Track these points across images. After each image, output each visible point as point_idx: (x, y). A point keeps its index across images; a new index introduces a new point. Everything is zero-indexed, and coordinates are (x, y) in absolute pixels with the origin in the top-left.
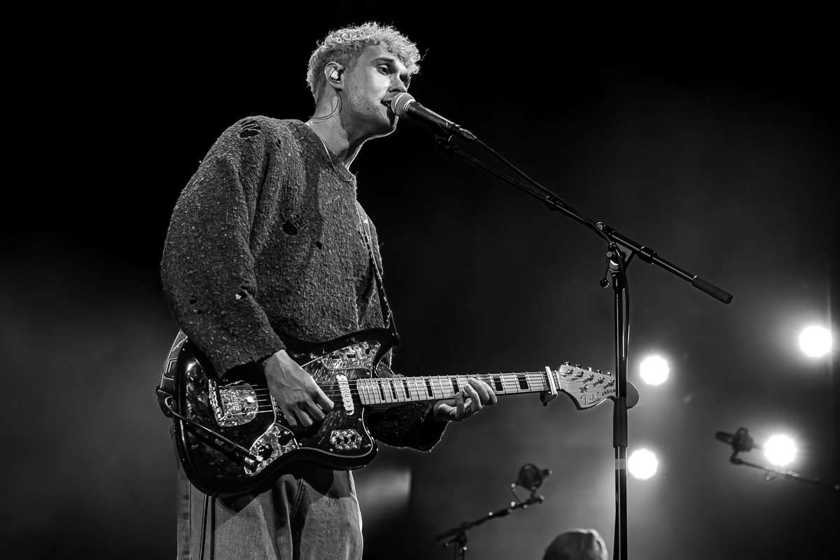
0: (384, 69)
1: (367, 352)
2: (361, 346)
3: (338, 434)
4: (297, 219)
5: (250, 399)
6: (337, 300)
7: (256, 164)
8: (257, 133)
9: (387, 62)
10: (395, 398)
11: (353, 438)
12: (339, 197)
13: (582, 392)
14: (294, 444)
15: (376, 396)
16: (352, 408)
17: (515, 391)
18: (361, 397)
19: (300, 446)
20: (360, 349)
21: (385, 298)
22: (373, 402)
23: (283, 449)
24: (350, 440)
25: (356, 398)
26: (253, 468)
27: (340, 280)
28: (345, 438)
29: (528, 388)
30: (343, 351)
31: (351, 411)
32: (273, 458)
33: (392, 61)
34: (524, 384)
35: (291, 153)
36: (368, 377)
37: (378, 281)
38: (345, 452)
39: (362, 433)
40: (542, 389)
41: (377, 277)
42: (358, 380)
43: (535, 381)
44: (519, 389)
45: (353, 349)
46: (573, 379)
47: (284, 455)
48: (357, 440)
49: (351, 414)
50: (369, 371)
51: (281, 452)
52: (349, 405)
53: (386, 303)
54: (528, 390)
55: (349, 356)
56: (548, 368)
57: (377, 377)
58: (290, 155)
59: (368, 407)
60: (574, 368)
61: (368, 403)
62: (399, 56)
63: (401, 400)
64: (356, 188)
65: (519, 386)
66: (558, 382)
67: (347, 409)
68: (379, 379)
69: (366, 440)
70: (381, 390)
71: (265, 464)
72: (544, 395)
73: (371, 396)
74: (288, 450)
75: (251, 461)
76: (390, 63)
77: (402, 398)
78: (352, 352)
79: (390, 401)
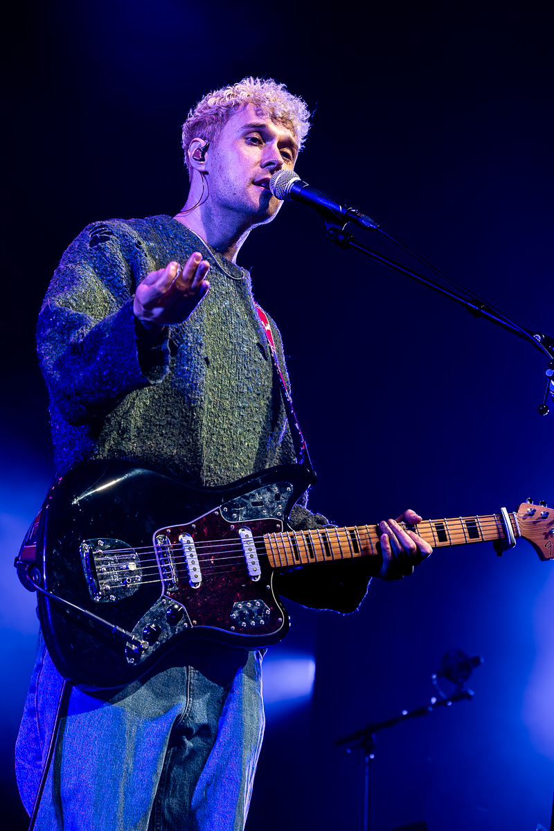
0: (254, 140)
1: (277, 497)
2: (269, 490)
3: (240, 606)
4: (177, 333)
5: (132, 566)
6: (222, 432)
7: (112, 274)
8: (108, 239)
9: (257, 129)
10: (312, 557)
11: (260, 611)
12: (227, 303)
13: (546, 538)
14: (188, 622)
15: (289, 556)
16: (259, 572)
17: (463, 541)
18: (270, 558)
19: (193, 624)
20: (268, 494)
21: (297, 425)
22: (284, 564)
23: (173, 630)
24: (256, 614)
25: (263, 560)
26: (136, 654)
27: (228, 407)
28: (250, 611)
30: (247, 498)
31: (257, 576)
32: (161, 642)
33: (263, 126)
34: (473, 532)
35: (159, 255)
36: (278, 530)
37: (287, 403)
38: (249, 629)
39: (272, 604)
41: (285, 398)
42: (265, 536)
43: (487, 527)
44: (468, 539)
45: (259, 494)
46: (535, 523)
47: (175, 635)
48: (265, 614)
49: (257, 580)
50: (280, 523)
51: (170, 633)
52: (255, 569)
53: (298, 431)
54: (479, 539)
55: (254, 504)
56: (504, 510)
57: (290, 530)
58: (157, 257)
59: (277, 570)
60: (536, 507)
61: (278, 565)
62: (274, 118)
63: (320, 559)
64: (251, 288)
65: (467, 535)
66: (516, 527)
67: (252, 574)
68: (292, 533)
69: (275, 613)
70: (295, 547)
71: (151, 649)
72: (501, 543)
73: (282, 556)
74: (179, 630)
75: (134, 647)
76: (261, 129)
77: (320, 556)
78: (258, 498)
79: (306, 562)
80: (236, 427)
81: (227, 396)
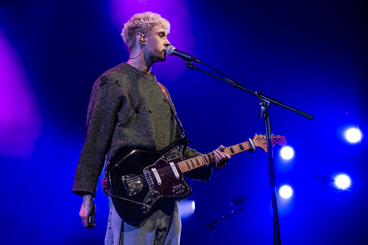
0: (161, 36)
1: (179, 150)
2: (176, 148)
3: (175, 187)
5: (139, 182)
6: (160, 133)
10: (194, 167)
13: (264, 145)
14: (160, 196)
15: (187, 168)
16: (179, 175)
17: (239, 152)
18: (181, 170)
19: (162, 197)
20: (176, 150)
22: (186, 171)
23: (156, 200)
24: (180, 189)
25: (179, 171)
26: (146, 210)
28: (178, 188)
29: (244, 149)
30: (170, 152)
32: (153, 204)
33: (164, 32)
34: (242, 148)
36: (182, 161)
38: (179, 194)
39: (184, 185)
40: (249, 148)
42: (178, 164)
43: (246, 146)
44: (241, 151)
45: (173, 150)
47: (157, 201)
48: (183, 188)
49: (178, 178)
50: (182, 158)
52: (177, 175)
55: (172, 154)
56: (250, 139)
59: (184, 173)
60: (259, 136)
65: (240, 149)
66: (255, 144)
67: (176, 176)
68: (186, 161)
69: (186, 187)
70: (188, 165)
71: (150, 207)
72: (251, 150)
73: (185, 169)
75: (145, 208)
77: (196, 166)
78: (173, 152)
80: (163, 130)
81: (158, 121)
